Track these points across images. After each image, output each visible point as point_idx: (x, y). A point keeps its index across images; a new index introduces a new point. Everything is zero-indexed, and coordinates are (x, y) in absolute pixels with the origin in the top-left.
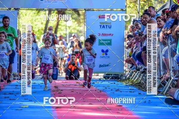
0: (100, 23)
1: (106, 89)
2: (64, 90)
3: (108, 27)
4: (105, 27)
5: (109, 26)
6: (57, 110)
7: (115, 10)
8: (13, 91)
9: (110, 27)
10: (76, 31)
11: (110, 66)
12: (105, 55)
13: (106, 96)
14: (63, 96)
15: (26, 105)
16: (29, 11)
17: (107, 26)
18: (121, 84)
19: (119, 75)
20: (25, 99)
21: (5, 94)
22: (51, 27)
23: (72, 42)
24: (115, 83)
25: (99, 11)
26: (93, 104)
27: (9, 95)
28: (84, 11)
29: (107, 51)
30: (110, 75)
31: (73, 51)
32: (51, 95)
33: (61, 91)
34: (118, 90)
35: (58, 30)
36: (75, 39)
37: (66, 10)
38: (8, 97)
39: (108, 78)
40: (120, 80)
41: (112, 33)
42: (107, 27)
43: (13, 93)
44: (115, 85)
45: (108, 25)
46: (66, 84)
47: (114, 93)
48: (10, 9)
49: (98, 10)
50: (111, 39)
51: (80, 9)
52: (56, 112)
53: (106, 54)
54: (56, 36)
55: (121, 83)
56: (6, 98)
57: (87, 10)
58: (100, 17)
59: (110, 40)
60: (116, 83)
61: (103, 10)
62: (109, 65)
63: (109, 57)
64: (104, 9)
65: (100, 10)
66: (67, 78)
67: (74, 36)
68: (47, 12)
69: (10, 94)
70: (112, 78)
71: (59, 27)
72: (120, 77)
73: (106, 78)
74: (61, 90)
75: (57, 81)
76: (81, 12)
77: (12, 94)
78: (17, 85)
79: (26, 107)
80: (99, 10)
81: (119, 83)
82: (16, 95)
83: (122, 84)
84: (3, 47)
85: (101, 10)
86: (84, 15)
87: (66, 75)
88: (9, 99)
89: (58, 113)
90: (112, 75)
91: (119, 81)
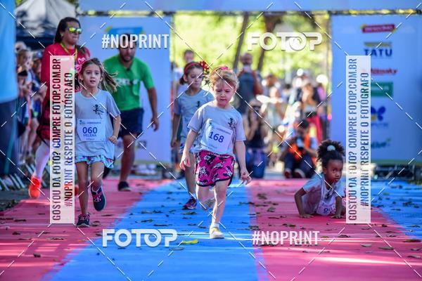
0: (367, 44)
1: (379, 201)
2: (281, 203)
3: (384, 53)
4: (378, 52)
5: (386, 51)
6: (264, 251)
7: (401, 11)
8: (163, 206)
9: (389, 52)
10: (307, 65)
11: (389, 145)
12: (377, 120)
13: (381, 218)
14: (279, 217)
15: (193, 239)
16: (198, 18)
17: (381, 51)
18: (416, 189)
19: (412, 166)
20: (189, 225)
21: (143, 213)
22: (247, 54)
23: (299, 91)
24: (401, 187)
25: (363, 16)
26: (349, 237)
27: (154, 216)
28: (327, 17)
29: (382, 110)
30: (390, 169)
31: (301, 111)
32: (249, 216)
33: (275, 207)
34: (408, 204)
35: (266, 61)
36: (306, 82)
37: (284, 13)
38: (151, 221)
39: (386, 173)
40: (413, 178)
41: (393, 68)
42: (381, 54)
43: (162, 210)
44: (401, 190)
45: (384, 48)
46: (284, 188)
47: (399, 210)
48: (152, 13)
49: (361, 14)
50: (392, 83)
51: (319, 12)
52: (262, 254)
53: (380, 118)
54: (259, 76)
55: (417, 186)
56: (145, 221)
57: (334, 12)
58: (364, 30)
59: (390, 85)
60: (405, 186)
61: (372, 12)
62: (388, 143)
63: (386, 125)
64: (375, 10)
65: (364, 14)
66: (287, 175)
67: (303, 77)
68: (240, 20)
69: (155, 212)
70: (395, 174)
71: (268, 54)
72: (413, 172)
73: (381, 174)
74: (274, 204)
75: (263, 183)
76: (318, 19)
77: (160, 212)
78: (171, 193)
79: (191, 244)
80: (363, 12)
81: (412, 186)
82: (168, 216)
83: (419, 189)
84: (97, 106)
85: (368, 12)
86: (328, 25)
87: (286, 166)
88: (153, 223)
89: (267, 258)
90: (393, 166)
91: (412, 181)
